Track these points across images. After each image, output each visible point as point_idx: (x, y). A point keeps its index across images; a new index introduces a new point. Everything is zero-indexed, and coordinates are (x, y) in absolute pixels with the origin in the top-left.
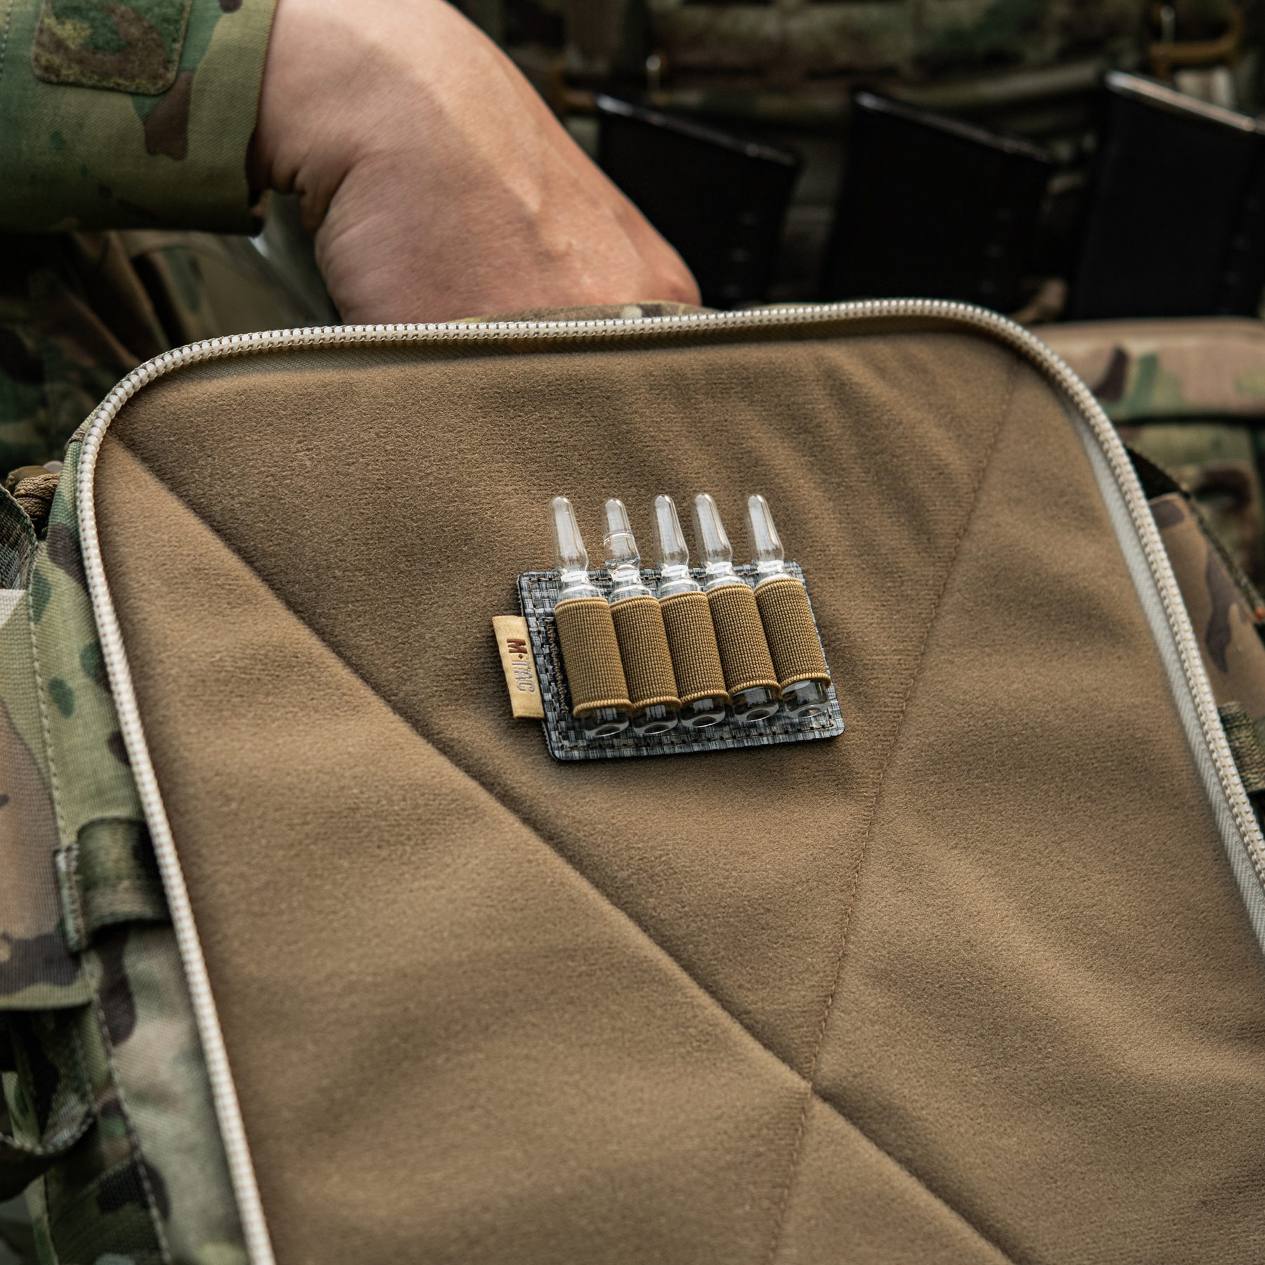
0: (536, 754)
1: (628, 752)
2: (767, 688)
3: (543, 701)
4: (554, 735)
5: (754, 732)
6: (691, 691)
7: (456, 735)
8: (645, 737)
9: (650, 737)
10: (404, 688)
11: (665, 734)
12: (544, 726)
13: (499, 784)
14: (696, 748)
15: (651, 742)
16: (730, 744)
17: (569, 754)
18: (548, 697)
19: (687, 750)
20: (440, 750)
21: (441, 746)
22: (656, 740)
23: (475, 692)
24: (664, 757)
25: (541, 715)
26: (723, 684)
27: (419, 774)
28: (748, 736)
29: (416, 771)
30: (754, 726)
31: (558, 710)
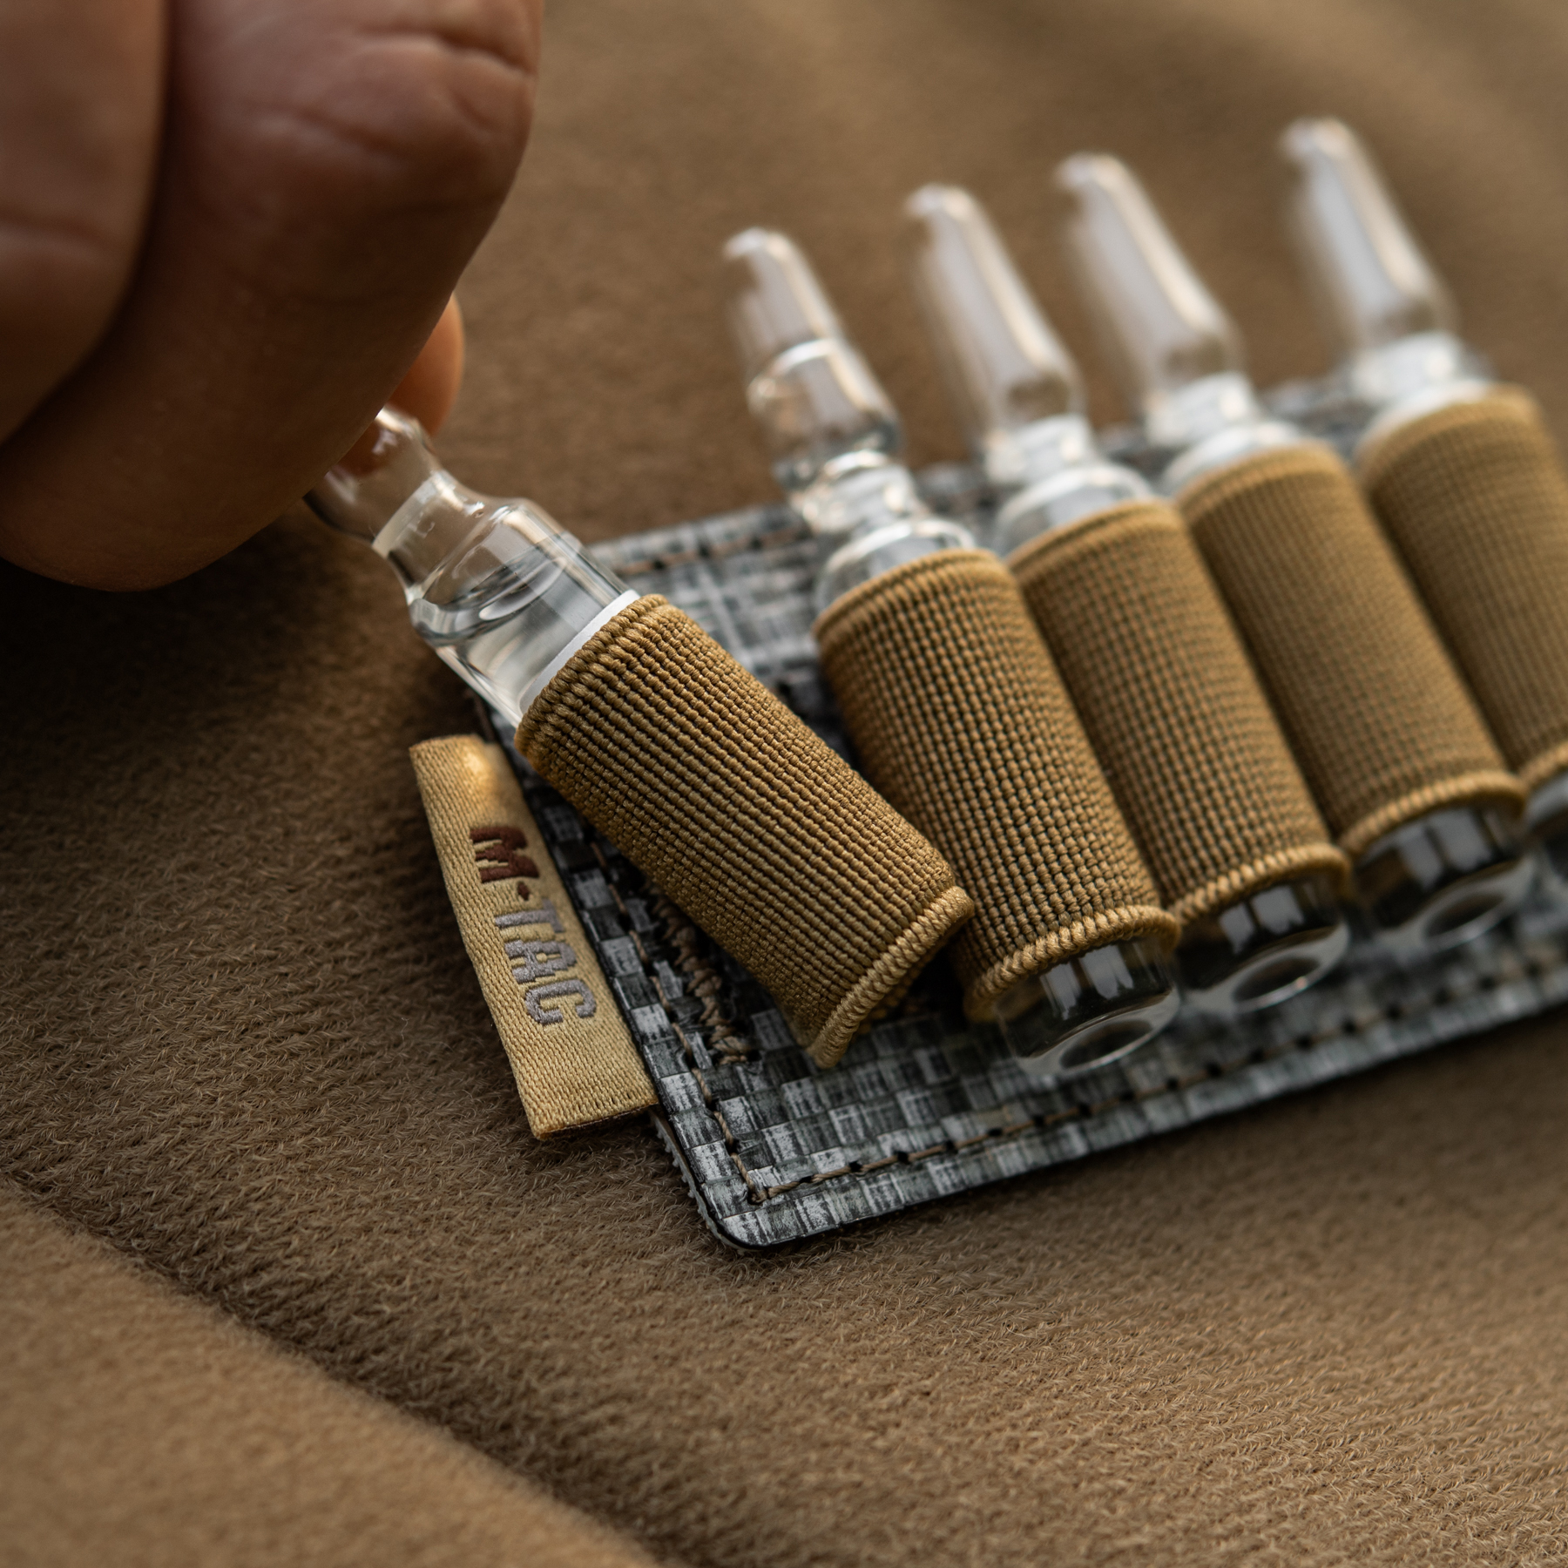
0: (667, 1243)
1: (1011, 1159)
2: (1479, 805)
3: (639, 1041)
4: (710, 1159)
5: (1460, 980)
6: (1201, 875)
7: (323, 1260)
8: (1065, 1087)
9: (1082, 1081)
10: (89, 1122)
11: (1139, 1057)
12: (663, 1131)
13: (532, 1422)
14: (1266, 1083)
15: (1092, 1097)
16: (1386, 1043)
17: (787, 1218)
18: (651, 1019)
19: (1230, 1098)
20: (273, 1332)
21: (274, 1318)
22: (1110, 1087)
23: (372, 1063)
24: (1153, 1144)
25: (645, 1097)
26: (1313, 822)
27: (192, 1454)
28: (1444, 999)
29: (179, 1445)
30: (1456, 956)
31: (704, 1058)
